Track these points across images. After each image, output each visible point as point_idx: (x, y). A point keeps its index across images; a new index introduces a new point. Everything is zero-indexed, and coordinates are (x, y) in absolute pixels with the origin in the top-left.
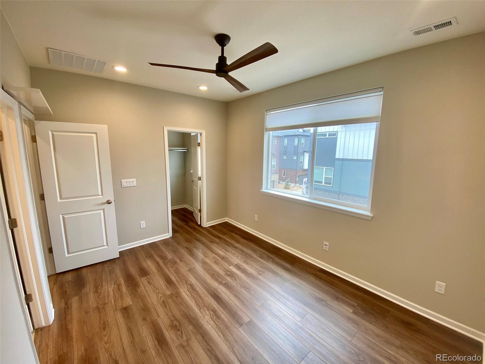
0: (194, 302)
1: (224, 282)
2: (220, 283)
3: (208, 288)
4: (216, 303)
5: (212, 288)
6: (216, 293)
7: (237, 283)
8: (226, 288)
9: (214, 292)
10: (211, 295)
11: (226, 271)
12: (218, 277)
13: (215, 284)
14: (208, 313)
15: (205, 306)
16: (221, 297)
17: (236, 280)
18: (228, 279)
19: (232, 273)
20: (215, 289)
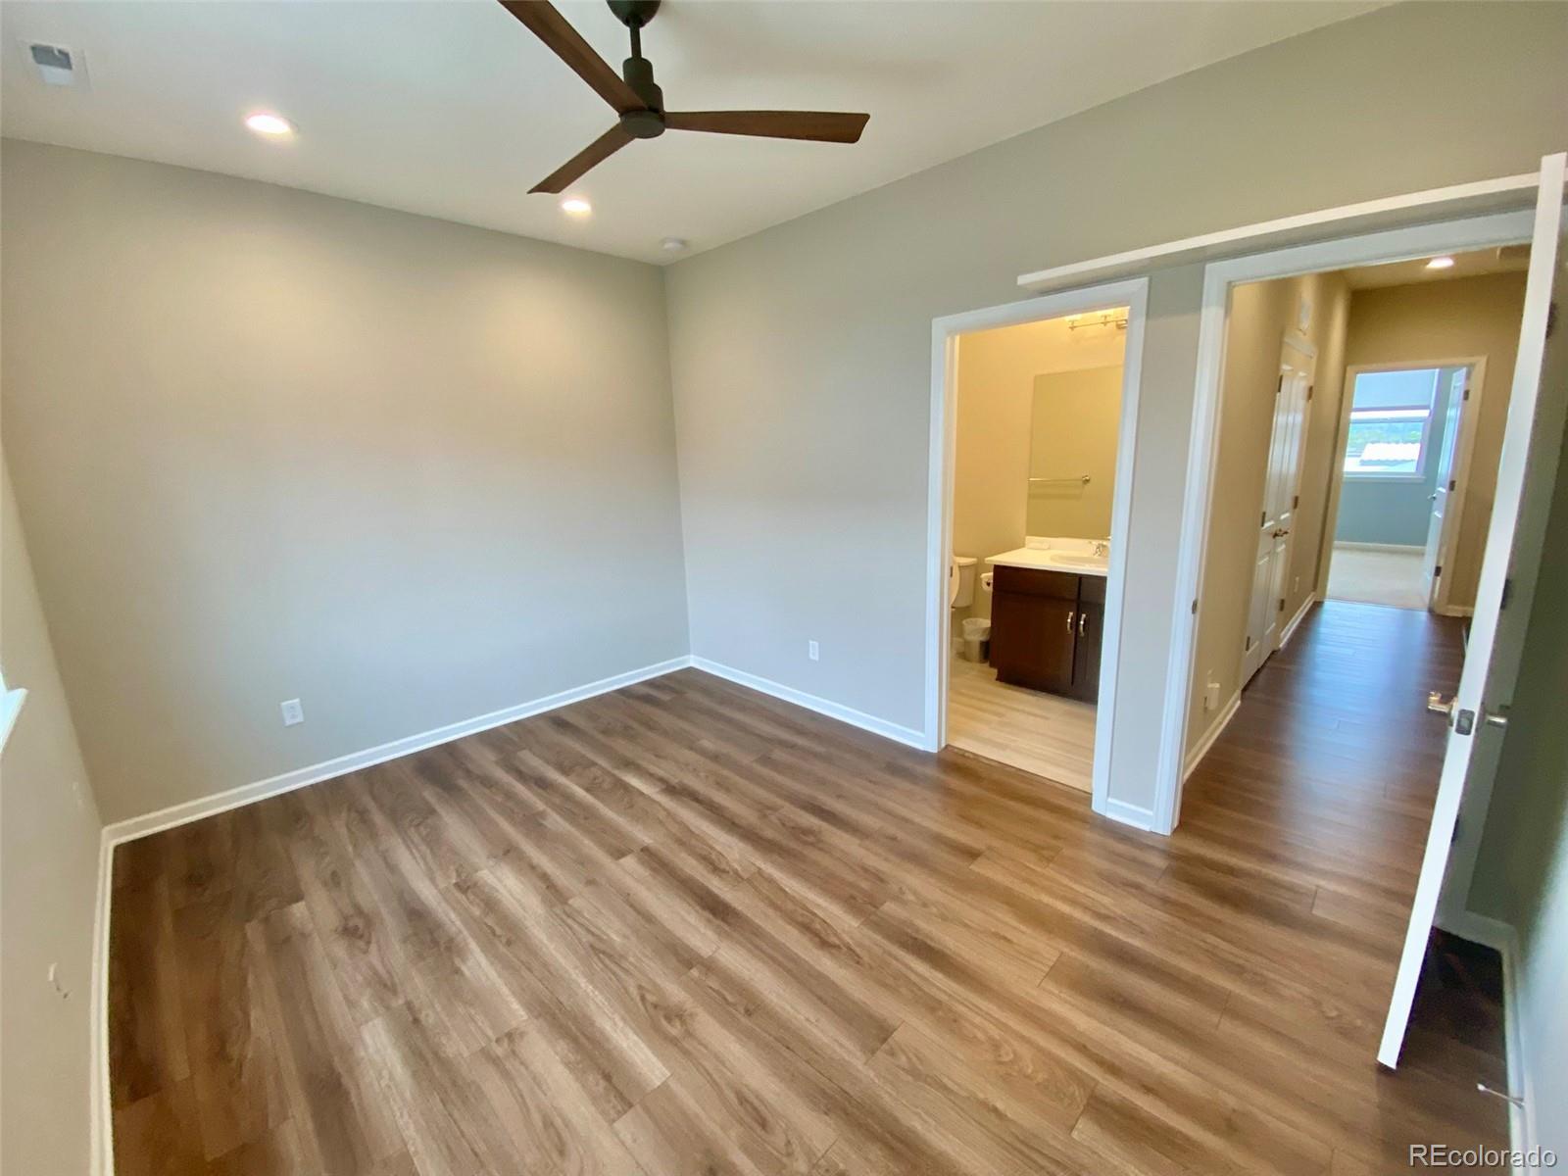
0: (787, 889)
1: (695, 972)
2: (709, 966)
3: (758, 941)
4: (716, 891)
5: (741, 939)
6: (722, 924)
7: (636, 973)
8: (688, 949)
9: (729, 924)
10: (735, 914)
11: (687, 1044)
12: (725, 999)
13: (733, 958)
14: (736, 866)
15: (749, 881)
16: (700, 911)
17: (640, 987)
18: (675, 992)
19: (657, 1029)
20: (728, 936)
